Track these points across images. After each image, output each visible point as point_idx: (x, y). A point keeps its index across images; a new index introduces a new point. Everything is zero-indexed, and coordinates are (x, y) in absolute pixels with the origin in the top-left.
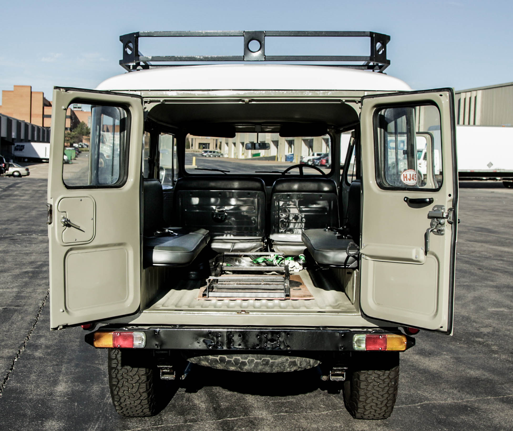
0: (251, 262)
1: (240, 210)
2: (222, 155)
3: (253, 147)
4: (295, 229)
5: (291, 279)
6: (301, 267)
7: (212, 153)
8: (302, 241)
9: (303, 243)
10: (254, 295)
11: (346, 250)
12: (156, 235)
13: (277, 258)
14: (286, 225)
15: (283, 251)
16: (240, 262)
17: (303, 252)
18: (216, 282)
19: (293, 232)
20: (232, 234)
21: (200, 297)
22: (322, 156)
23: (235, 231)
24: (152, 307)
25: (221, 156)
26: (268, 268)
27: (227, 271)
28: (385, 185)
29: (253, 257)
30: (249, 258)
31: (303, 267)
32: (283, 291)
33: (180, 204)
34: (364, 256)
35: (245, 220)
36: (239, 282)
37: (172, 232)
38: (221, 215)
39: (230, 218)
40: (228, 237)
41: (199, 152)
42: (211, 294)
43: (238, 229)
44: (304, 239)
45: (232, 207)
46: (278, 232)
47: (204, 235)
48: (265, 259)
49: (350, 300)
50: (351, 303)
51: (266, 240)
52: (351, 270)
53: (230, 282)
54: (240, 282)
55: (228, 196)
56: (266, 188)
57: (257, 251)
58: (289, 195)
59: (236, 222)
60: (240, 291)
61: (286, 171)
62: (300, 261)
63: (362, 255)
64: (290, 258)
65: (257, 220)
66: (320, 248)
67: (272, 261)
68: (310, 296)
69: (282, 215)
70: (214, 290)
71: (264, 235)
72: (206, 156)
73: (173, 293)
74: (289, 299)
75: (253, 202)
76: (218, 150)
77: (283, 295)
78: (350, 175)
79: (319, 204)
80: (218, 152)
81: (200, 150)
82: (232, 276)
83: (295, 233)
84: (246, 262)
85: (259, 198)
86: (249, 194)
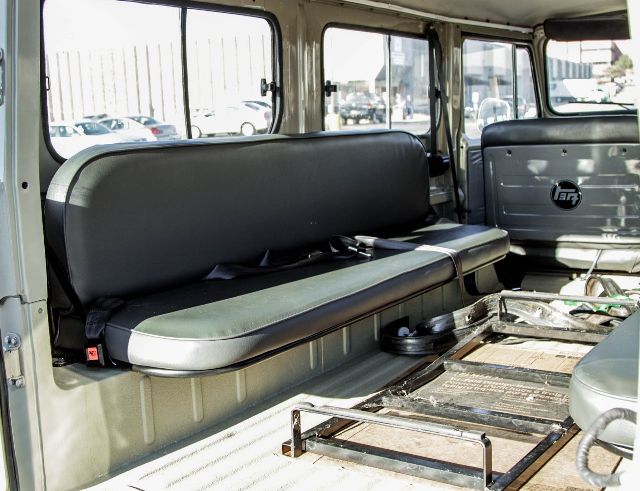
16: (542, 313)
33: (492, 173)
38: (570, 195)
86: (624, 150)
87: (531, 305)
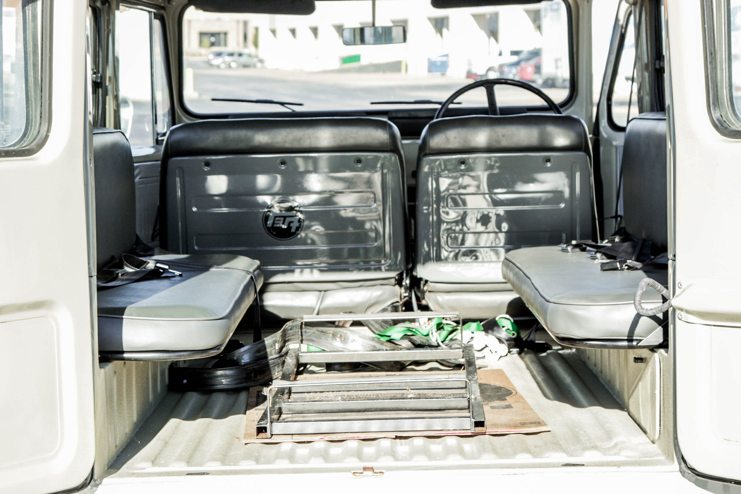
0: (373, 339)
1: (334, 203)
2: (261, 61)
3: (358, 37)
4: (482, 250)
5: (480, 381)
6: (504, 348)
7: (236, 58)
8: (504, 280)
9: (509, 286)
10: (390, 425)
11: (634, 300)
12: (125, 277)
13: (440, 327)
14: (456, 238)
15: (453, 309)
16: (344, 340)
17: (505, 309)
18: (286, 396)
19: (477, 258)
20: (316, 267)
21: (250, 436)
22: (523, 56)
23: (325, 259)
24: (125, 468)
25: (259, 65)
26: (419, 354)
27: (312, 364)
28: (733, 124)
29: (377, 326)
30: (366, 328)
31: (510, 347)
32: (466, 413)
33: (179, 194)
34: (683, 314)
35: (351, 229)
36: (346, 393)
37: (167, 267)
38: (288, 220)
39: (309, 227)
40: (307, 275)
41: (200, 55)
42: (278, 428)
43: (334, 254)
44: (511, 275)
45: (313, 198)
46: (439, 259)
47: (248, 272)
48: (409, 329)
49: (645, 432)
50: (649, 441)
51: (408, 282)
52: (644, 353)
53: (324, 394)
54: (349, 393)
55: (302, 169)
56: (402, 144)
57: (384, 310)
58: (463, 162)
59: (327, 235)
60: (354, 416)
61: (451, 100)
62: (498, 332)
63: (678, 312)
64: (474, 325)
65: (381, 230)
66: (562, 298)
67: (428, 335)
68: (539, 423)
69: (447, 213)
70: (283, 416)
71: (403, 267)
72: (218, 67)
73: (177, 427)
74: (484, 434)
75: (369, 183)
76: (251, 49)
77: (468, 424)
78: (621, 104)
79: (542, 182)
80: (250, 56)
81: (203, 51)
82: (327, 378)
83: (480, 259)
84: (360, 341)
85: (385, 171)
86: (359, 161)
87: (331, 331)
